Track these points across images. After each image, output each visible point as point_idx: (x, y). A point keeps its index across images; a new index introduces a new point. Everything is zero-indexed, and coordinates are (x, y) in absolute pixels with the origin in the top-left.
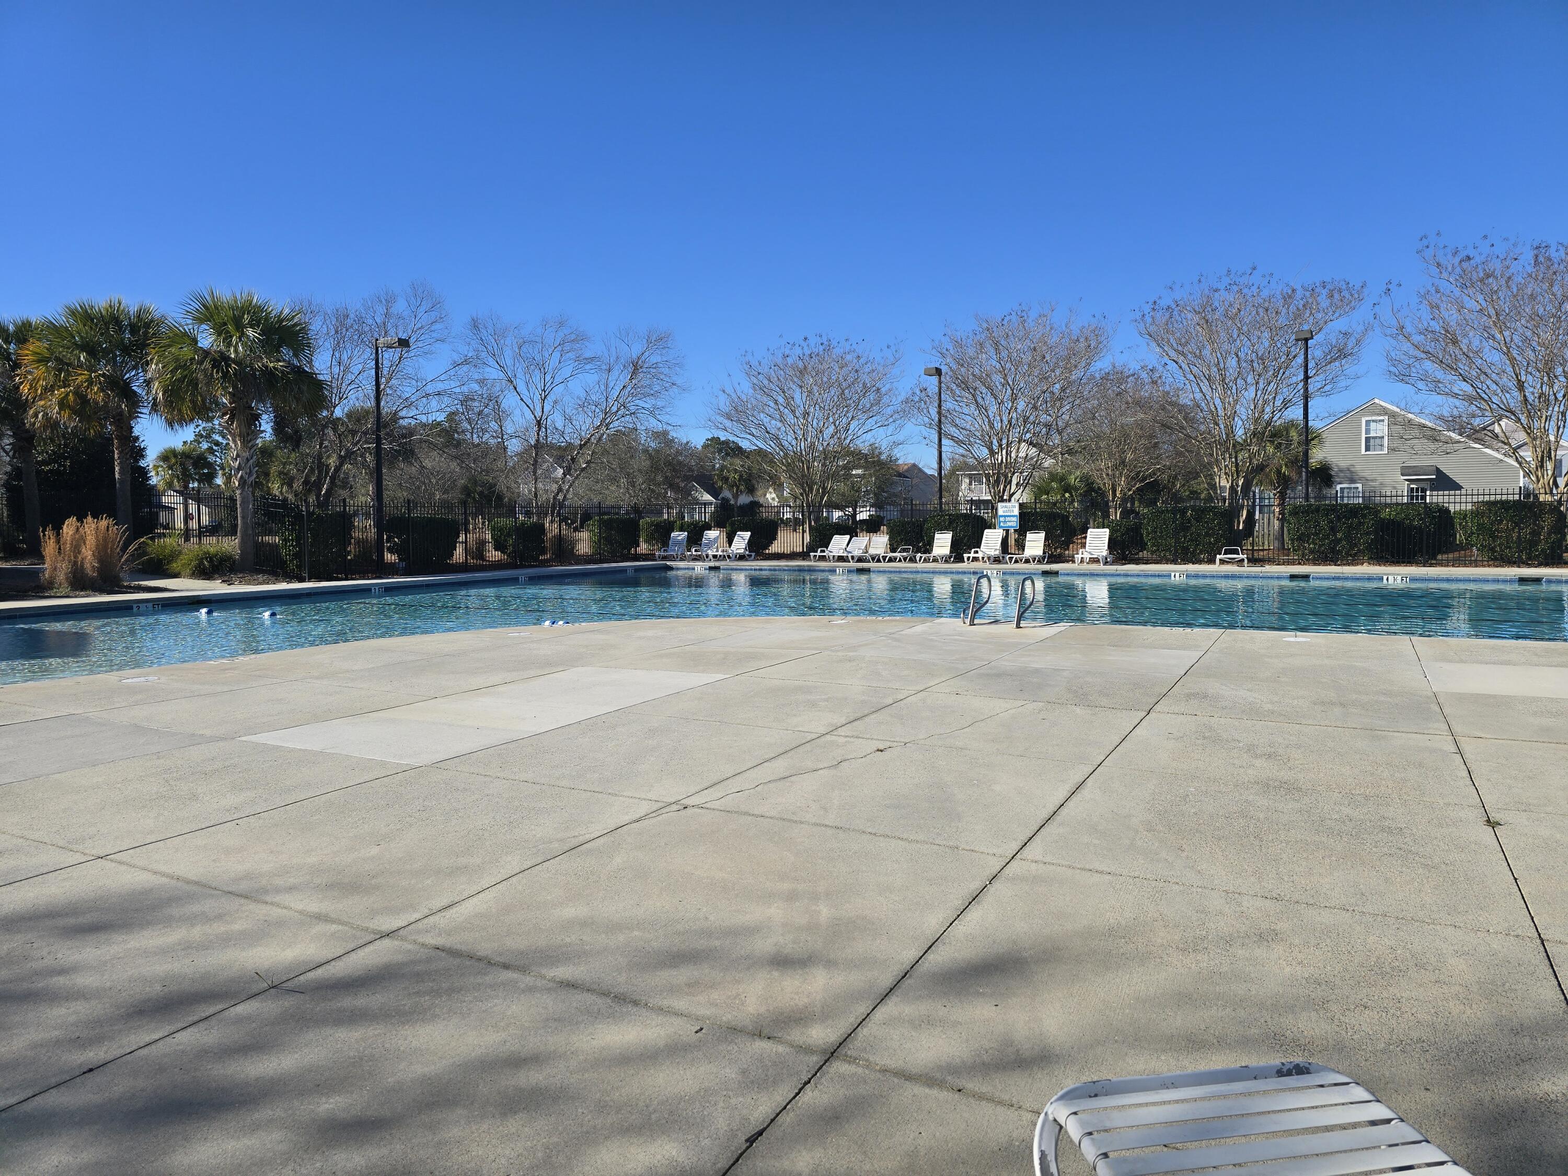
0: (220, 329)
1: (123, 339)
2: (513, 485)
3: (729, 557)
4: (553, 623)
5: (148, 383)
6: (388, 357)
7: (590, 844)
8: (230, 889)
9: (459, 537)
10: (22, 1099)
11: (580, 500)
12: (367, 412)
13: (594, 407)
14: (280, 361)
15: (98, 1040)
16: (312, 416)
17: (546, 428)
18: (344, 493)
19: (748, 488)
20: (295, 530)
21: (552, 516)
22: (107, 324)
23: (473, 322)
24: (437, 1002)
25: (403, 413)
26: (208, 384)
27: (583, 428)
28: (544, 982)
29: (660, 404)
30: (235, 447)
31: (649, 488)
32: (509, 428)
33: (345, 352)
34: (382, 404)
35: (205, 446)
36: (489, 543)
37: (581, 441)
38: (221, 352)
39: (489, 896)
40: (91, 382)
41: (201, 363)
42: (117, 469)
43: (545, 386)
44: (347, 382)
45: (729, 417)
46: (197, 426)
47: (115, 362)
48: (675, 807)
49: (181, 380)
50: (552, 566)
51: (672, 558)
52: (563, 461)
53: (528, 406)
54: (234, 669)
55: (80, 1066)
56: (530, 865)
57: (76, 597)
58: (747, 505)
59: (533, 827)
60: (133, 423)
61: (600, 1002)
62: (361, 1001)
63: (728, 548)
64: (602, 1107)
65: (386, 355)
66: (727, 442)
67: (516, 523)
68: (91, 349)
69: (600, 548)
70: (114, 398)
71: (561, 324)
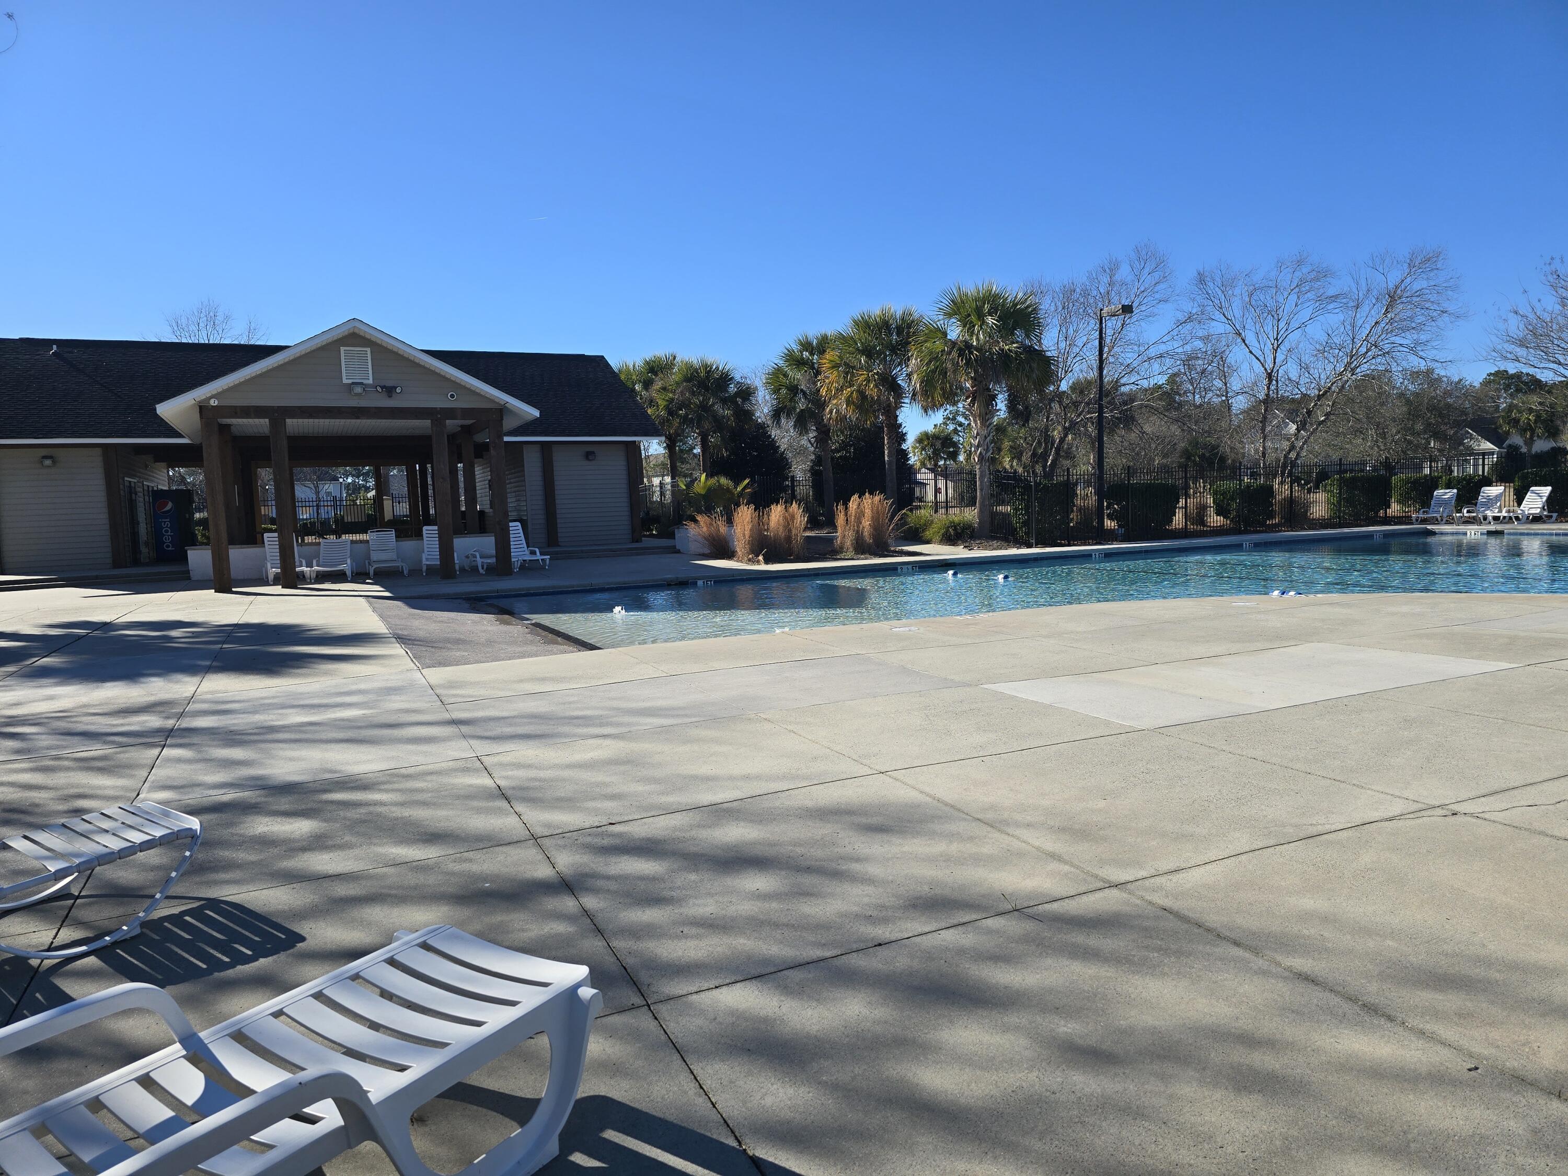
0: (966, 323)
1: (891, 341)
2: (1238, 445)
3: (1517, 518)
4: (1283, 594)
5: (909, 376)
6: (1111, 325)
7: (1331, 835)
8: (979, 817)
9: (1178, 502)
10: (834, 955)
11: (1317, 457)
12: (1089, 383)
13: (1337, 351)
14: (1014, 343)
15: (885, 921)
16: (1041, 392)
17: (1277, 381)
18: (1067, 463)
19: (1548, 431)
20: (1025, 500)
21: (1282, 476)
22: (880, 329)
23: (1199, 277)
24: (1166, 961)
25: (1123, 381)
26: (955, 372)
27: (1322, 377)
28: (1279, 969)
29: (1423, 337)
30: (976, 426)
31: (1405, 439)
32: (1235, 384)
33: (1071, 326)
34: (1105, 372)
35: (951, 427)
36: (1210, 507)
37: (1320, 391)
38: (966, 342)
39: (1217, 869)
40: (868, 381)
41: (949, 353)
42: (886, 452)
43: (1278, 334)
44: (1073, 356)
45: (1522, 343)
46: (945, 410)
47: (886, 361)
48: (1440, 812)
49: (934, 371)
50: (1280, 531)
51: (1435, 521)
52: (1297, 415)
53: (1257, 358)
54: (976, 624)
55: (873, 939)
56: (1261, 845)
57: (858, 559)
58: (1547, 453)
59: (1263, 807)
60: (898, 413)
61: (1346, 1006)
62: (1094, 940)
63: (1516, 508)
64: (1348, 1116)
65: (1109, 324)
66: (1518, 376)
67: (1240, 485)
68: (868, 352)
69: (1339, 511)
70: (885, 391)
71: (1300, 263)
